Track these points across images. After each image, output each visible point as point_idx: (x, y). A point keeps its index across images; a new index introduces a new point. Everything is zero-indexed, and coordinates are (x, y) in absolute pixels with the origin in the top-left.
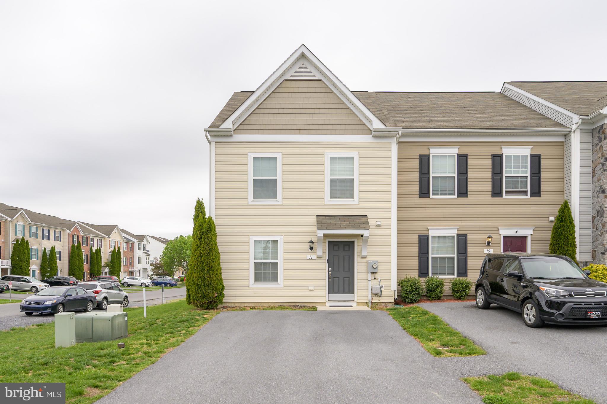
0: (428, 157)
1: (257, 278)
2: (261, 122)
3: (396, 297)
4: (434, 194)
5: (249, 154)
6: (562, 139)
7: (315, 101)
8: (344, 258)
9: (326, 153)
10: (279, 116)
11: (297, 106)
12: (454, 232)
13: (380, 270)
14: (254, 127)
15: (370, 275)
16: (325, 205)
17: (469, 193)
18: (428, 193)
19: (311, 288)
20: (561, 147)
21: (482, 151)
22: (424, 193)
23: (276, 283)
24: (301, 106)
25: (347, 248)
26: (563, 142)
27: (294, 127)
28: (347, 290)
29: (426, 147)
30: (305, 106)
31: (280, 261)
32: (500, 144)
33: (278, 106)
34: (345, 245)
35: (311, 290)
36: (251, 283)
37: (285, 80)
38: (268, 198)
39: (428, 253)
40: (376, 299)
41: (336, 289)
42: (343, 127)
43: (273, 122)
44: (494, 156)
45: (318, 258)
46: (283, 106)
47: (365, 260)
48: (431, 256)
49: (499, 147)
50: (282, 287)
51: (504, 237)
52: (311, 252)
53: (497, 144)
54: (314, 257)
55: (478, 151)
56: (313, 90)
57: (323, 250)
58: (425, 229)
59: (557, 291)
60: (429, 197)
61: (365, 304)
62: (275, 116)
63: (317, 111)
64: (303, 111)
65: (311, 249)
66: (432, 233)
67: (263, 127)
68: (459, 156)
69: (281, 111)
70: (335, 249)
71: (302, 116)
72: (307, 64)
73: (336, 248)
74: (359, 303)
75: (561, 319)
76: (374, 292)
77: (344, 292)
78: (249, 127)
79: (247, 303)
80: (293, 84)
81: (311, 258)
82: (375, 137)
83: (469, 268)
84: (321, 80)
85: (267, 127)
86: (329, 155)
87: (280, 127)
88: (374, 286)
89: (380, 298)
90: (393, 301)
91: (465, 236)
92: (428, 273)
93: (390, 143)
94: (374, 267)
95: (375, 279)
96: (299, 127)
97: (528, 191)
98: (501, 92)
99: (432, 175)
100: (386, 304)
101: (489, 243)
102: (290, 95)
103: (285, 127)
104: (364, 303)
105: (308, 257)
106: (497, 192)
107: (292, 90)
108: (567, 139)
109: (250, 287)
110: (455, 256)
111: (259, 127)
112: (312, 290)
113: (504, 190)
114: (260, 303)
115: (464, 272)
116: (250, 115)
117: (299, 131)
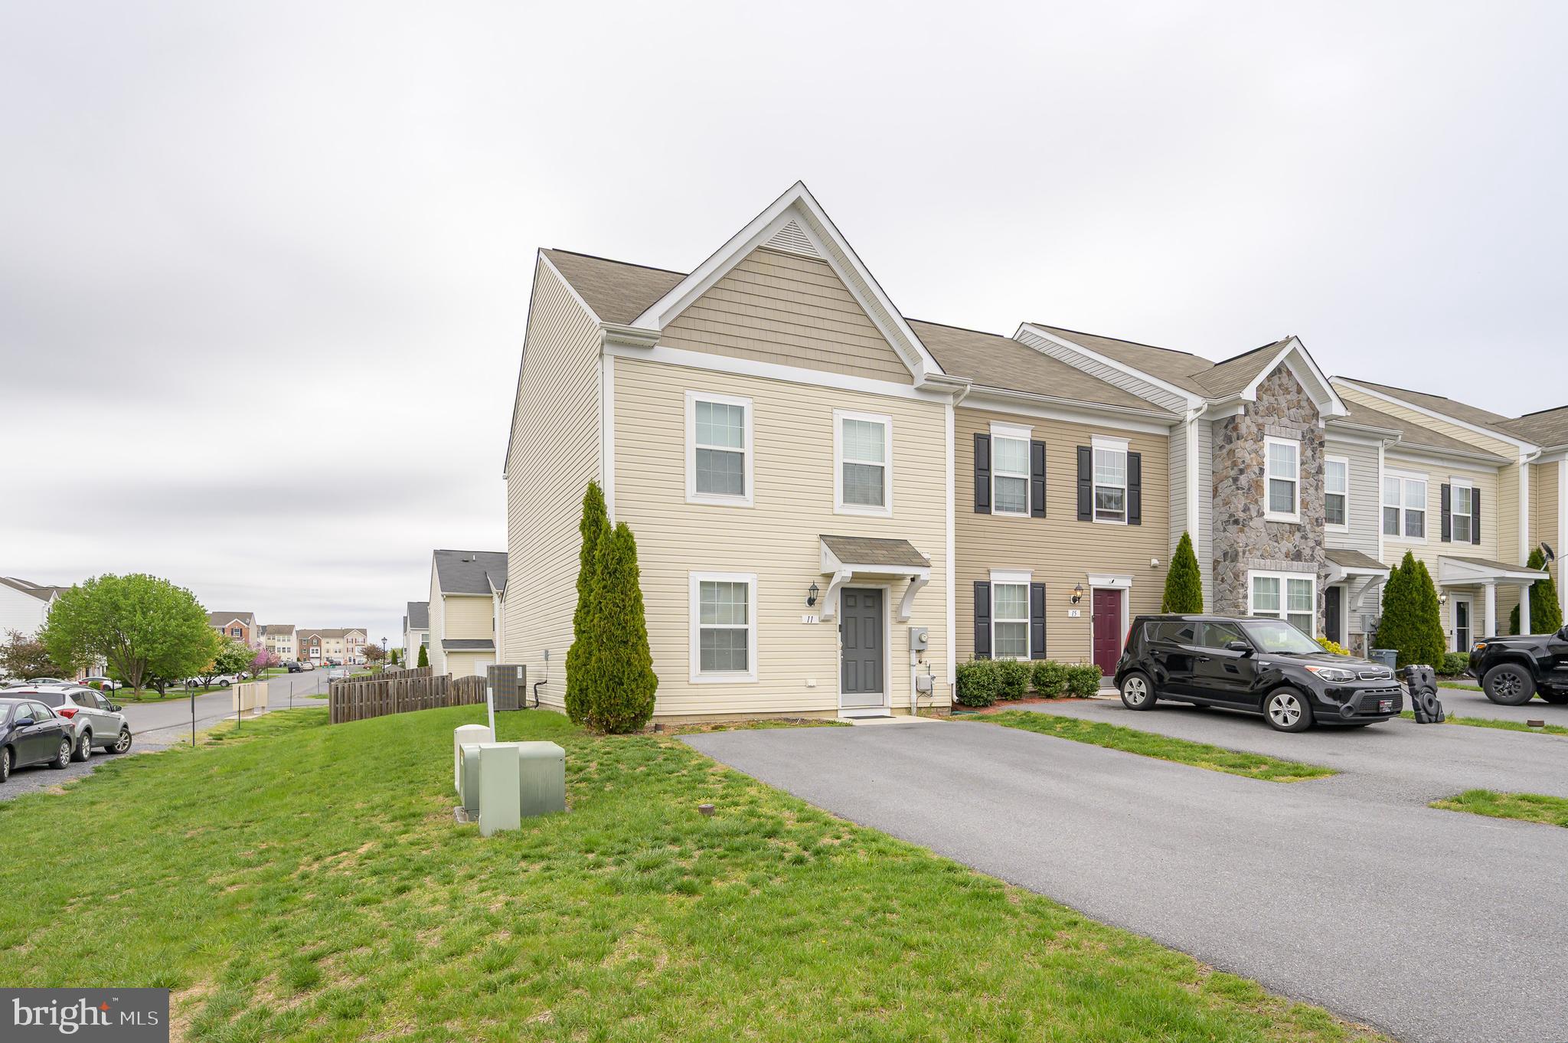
0: (988, 438)
1: (706, 664)
2: (710, 326)
3: (956, 698)
4: (997, 508)
5: (687, 392)
6: (1165, 432)
7: (815, 301)
8: (865, 623)
9: (835, 411)
10: (747, 321)
11: (781, 306)
12: (1026, 579)
13: (931, 646)
14: (696, 336)
15: (914, 655)
16: (834, 515)
17: (1048, 510)
18: (989, 505)
19: (811, 682)
20: (1164, 445)
21: (1064, 438)
22: (983, 505)
23: (744, 672)
24: (790, 307)
25: (869, 603)
26: (1167, 437)
27: (777, 349)
28: (870, 685)
29: (985, 421)
30: (796, 308)
31: (752, 627)
32: (1088, 430)
33: (745, 299)
34: (867, 596)
35: (811, 687)
36: (692, 674)
37: (759, 247)
38: (726, 493)
39: (989, 616)
40: (924, 702)
41: (851, 685)
42: (865, 363)
43: (736, 331)
44: (1080, 449)
45: (823, 621)
46: (755, 301)
47: (904, 627)
48: (994, 620)
49: (1087, 435)
50: (756, 681)
51: (1095, 590)
52: (810, 609)
53: (1083, 429)
54: (816, 620)
55: (1059, 437)
56: (811, 278)
57: (832, 606)
58: (984, 571)
59: (1334, 672)
60: (990, 513)
61: (905, 710)
62: (740, 320)
63: (819, 323)
64: (793, 319)
65: (811, 602)
66: (996, 578)
67: (715, 339)
68: (1034, 443)
69: (751, 311)
70: (849, 604)
71: (791, 329)
72: (800, 223)
73: (851, 602)
74: (895, 711)
75: (1349, 715)
76: (922, 687)
77: (866, 690)
78: (686, 334)
79: (684, 718)
80: (773, 259)
81: (810, 622)
82: (919, 389)
83: (1048, 642)
84: (825, 262)
85: (723, 340)
86: (840, 416)
87: (751, 344)
88: (921, 677)
89: (931, 700)
90: (950, 705)
91: (1043, 586)
92: (989, 652)
93: (943, 405)
94: (924, 639)
95: (920, 662)
96: (786, 350)
97: (1124, 513)
98: (1015, 339)
99: (994, 473)
100: (939, 709)
101: (1075, 600)
102: (769, 281)
103: (758, 346)
104: (902, 710)
105: (805, 620)
106: (1084, 514)
107: (771, 271)
108: (1172, 434)
109: (691, 682)
110: (1028, 621)
111: (706, 338)
112: (814, 686)
113: (1094, 509)
114: (711, 717)
115: (1042, 650)
116: (688, 308)
117: (787, 359)
